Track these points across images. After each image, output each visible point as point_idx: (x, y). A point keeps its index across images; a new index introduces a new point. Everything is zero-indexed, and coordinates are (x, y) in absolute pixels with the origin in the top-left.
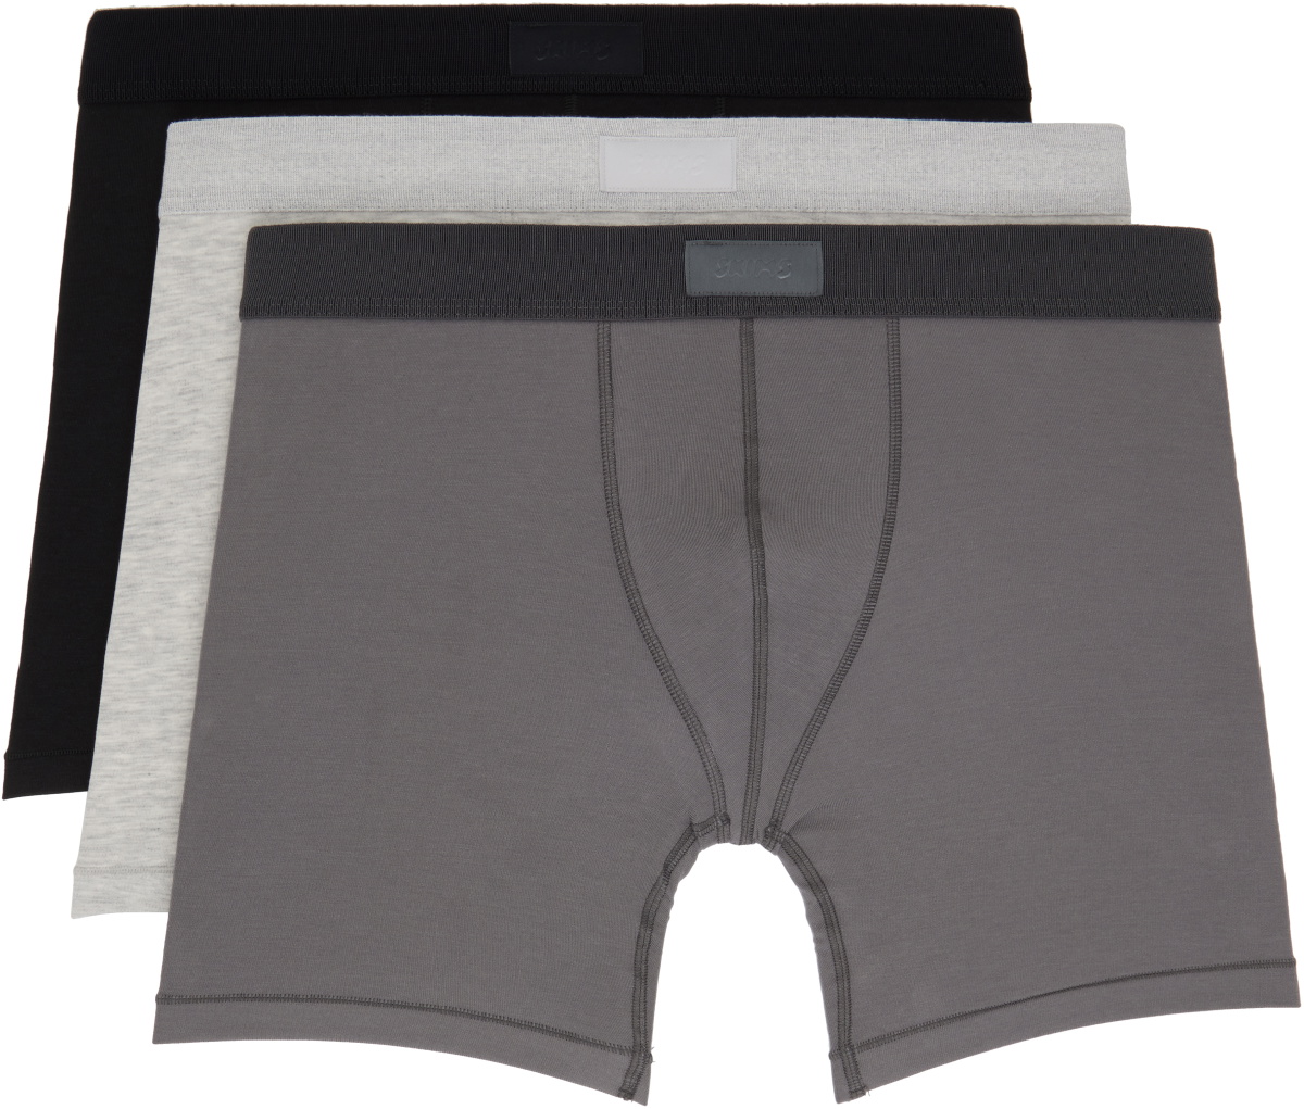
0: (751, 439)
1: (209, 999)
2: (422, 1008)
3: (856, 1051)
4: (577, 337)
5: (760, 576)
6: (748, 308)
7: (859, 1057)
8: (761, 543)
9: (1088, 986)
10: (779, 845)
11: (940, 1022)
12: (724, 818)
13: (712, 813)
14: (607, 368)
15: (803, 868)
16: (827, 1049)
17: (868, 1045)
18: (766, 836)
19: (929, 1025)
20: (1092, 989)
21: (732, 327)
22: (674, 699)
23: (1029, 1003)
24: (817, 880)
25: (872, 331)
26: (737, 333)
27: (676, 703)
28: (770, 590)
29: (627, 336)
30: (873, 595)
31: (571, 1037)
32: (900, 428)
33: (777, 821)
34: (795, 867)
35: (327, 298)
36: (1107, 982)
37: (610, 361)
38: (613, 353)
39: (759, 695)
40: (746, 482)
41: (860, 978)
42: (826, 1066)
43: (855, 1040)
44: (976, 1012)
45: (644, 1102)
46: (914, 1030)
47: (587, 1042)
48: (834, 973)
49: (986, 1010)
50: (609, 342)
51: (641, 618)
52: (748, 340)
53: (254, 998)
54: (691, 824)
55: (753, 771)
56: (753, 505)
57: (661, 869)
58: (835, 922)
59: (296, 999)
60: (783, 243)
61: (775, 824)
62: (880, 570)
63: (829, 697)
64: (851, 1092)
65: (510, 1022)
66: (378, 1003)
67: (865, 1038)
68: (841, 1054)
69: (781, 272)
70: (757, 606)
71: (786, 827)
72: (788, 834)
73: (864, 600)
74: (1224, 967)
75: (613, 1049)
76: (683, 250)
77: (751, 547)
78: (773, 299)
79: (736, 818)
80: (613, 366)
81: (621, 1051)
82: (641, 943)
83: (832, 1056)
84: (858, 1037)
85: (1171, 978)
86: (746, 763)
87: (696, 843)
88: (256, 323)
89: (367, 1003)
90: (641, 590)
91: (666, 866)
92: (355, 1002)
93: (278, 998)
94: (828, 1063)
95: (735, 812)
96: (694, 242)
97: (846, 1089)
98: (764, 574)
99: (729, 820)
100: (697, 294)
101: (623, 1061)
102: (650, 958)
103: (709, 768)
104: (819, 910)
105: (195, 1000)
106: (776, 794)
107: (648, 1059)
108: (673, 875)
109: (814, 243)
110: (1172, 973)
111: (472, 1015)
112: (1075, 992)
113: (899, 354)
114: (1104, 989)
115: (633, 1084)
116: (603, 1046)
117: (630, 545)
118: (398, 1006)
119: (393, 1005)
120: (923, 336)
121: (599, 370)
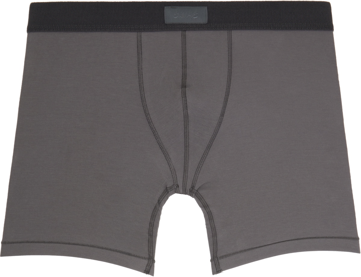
0: (184, 67)
1: (17, 242)
2: (83, 245)
3: (219, 259)
4: (131, 37)
5: (185, 107)
6: (184, 27)
7: (220, 261)
8: (186, 97)
9: (292, 240)
10: (194, 194)
11: (245, 250)
12: (177, 186)
13: (173, 184)
14: (140, 46)
15: (202, 202)
16: (210, 258)
17: (222, 257)
18: (190, 192)
19: (241, 252)
20: (293, 241)
21: (179, 33)
22: (160, 147)
23: (273, 245)
24: (206, 205)
25: (223, 34)
26: (181, 35)
27: (161, 149)
28: (188, 111)
29: (146, 36)
30: (222, 115)
31: (129, 254)
32: (232, 64)
33: (193, 186)
34: (199, 201)
35: (54, 25)
36: (298, 239)
37: (141, 44)
38: (142, 42)
39: (186, 146)
40: (182, 79)
41: (220, 236)
42: (210, 264)
43: (218, 256)
44: (256, 248)
45: (153, 275)
46: (237, 253)
47: (134, 256)
48: (212, 234)
49: (260, 247)
50: (141, 38)
51: (150, 122)
52: (184, 37)
53: (32, 242)
54: (167, 188)
55: (185, 170)
56: (184, 86)
57: (157, 201)
58: (212, 219)
59: (44, 242)
60: (195, 7)
61: (193, 187)
62: (224, 107)
63: (209, 147)
64: (217, 271)
65: (110, 250)
66: (69, 244)
67: (222, 255)
68: (214, 260)
69: (195, 16)
70: (185, 117)
71: (196, 188)
72: (197, 191)
73: (219, 116)
74: (335, 238)
75: (142, 258)
76: (164, 10)
77: (182, 98)
78: (192, 24)
79: (181, 185)
80: (142, 45)
81: (145, 259)
82: (151, 225)
83: (211, 261)
84: (219, 254)
85: (318, 239)
86: (183, 168)
87: (168, 194)
88: (32, 33)
89: (66, 244)
90: (150, 113)
91: (159, 201)
92: (62, 243)
93: (39, 242)
94: (210, 263)
95: (180, 183)
96: (167, 7)
97: (215, 271)
98: (187, 107)
99: (178, 186)
100: (168, 23)
101: (146, 262)
102: (153, 230)
103: (171, 169)
104: (207, 214)
105: (13, 243)
106: (193, 178)
107: (154, 261)
108: (161, 203)
109: (205, 7)
110: (318, 238)
111: (99, 247)
112: (288, 242)
113: (231, 41)
114: (296, 241)
115: (149, 269)
116: (139, 257)
117: (146, 100)
118: (76, 244)
119: (74, 244)
120: (238, 36)
121: (137, 47)
